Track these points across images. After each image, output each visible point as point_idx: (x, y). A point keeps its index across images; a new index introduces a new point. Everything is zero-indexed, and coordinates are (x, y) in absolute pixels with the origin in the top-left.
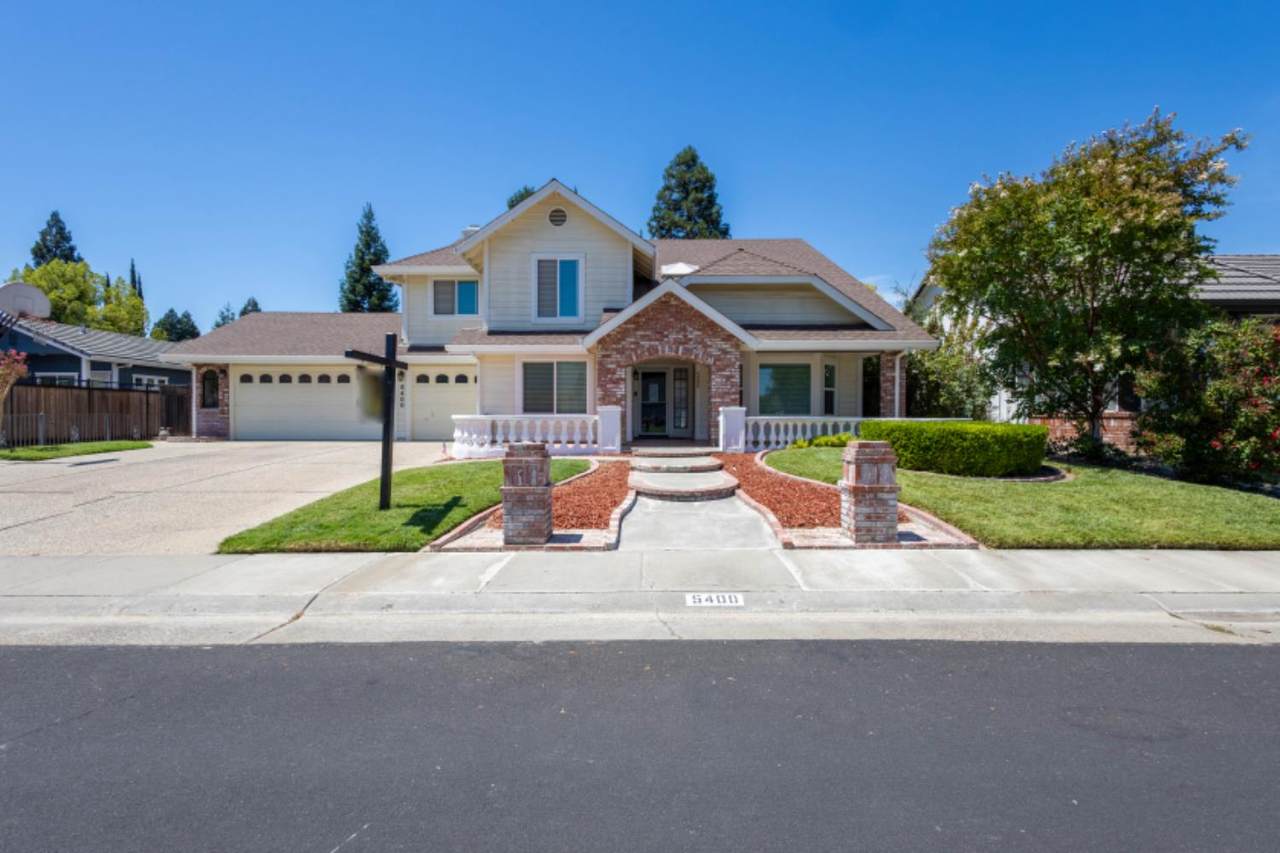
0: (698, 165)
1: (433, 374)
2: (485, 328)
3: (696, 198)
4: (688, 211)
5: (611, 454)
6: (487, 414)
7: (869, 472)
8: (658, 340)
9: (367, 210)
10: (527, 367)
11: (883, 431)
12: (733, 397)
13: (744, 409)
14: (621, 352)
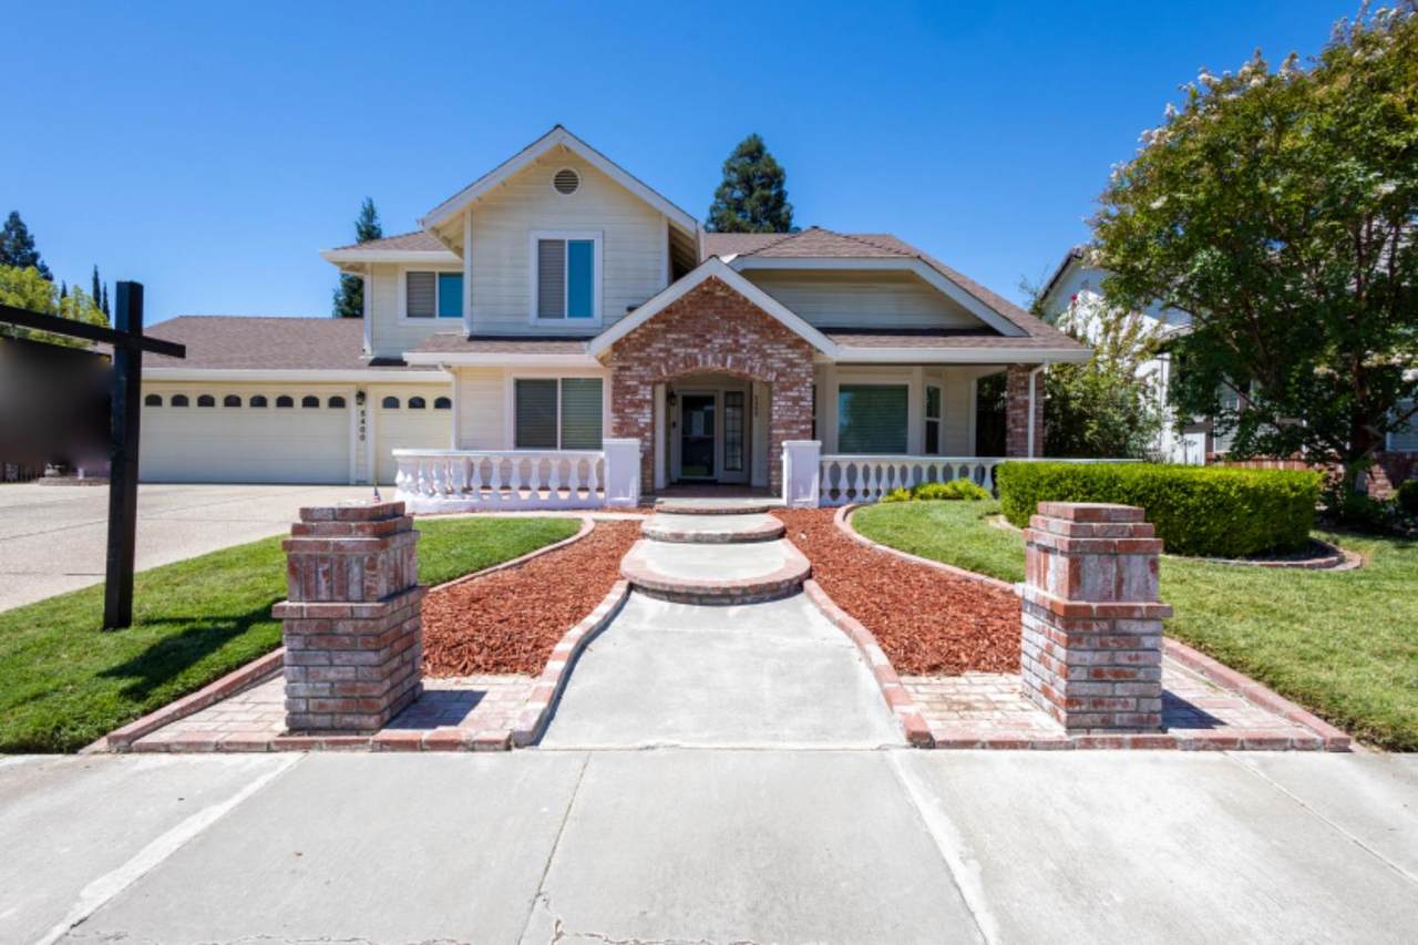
0: (764, 157)
1: (404, 396)
2: (466, 332)
3: (762, 196)
4: (752, 212)
5: (623, 508)
6: (465, 449)
7: (1099, 573)
8: (695, 346)
9: (367, 206)
10: (519, 384)
11: (1041, 478)
12: (803, 427)
13: (818, 443)
14: (645, 362)
